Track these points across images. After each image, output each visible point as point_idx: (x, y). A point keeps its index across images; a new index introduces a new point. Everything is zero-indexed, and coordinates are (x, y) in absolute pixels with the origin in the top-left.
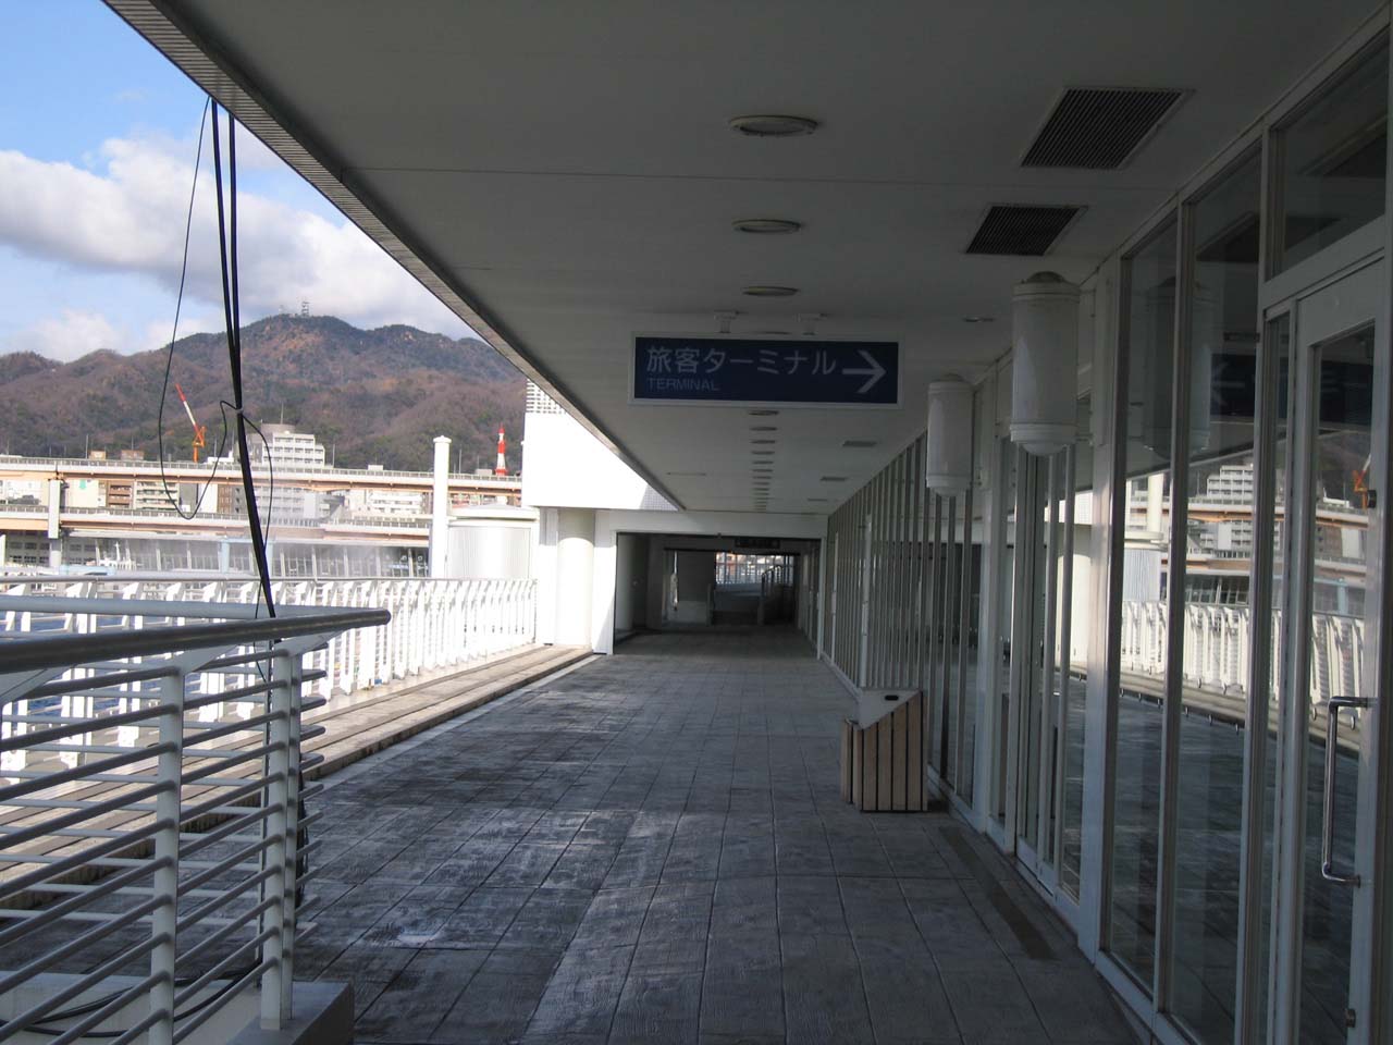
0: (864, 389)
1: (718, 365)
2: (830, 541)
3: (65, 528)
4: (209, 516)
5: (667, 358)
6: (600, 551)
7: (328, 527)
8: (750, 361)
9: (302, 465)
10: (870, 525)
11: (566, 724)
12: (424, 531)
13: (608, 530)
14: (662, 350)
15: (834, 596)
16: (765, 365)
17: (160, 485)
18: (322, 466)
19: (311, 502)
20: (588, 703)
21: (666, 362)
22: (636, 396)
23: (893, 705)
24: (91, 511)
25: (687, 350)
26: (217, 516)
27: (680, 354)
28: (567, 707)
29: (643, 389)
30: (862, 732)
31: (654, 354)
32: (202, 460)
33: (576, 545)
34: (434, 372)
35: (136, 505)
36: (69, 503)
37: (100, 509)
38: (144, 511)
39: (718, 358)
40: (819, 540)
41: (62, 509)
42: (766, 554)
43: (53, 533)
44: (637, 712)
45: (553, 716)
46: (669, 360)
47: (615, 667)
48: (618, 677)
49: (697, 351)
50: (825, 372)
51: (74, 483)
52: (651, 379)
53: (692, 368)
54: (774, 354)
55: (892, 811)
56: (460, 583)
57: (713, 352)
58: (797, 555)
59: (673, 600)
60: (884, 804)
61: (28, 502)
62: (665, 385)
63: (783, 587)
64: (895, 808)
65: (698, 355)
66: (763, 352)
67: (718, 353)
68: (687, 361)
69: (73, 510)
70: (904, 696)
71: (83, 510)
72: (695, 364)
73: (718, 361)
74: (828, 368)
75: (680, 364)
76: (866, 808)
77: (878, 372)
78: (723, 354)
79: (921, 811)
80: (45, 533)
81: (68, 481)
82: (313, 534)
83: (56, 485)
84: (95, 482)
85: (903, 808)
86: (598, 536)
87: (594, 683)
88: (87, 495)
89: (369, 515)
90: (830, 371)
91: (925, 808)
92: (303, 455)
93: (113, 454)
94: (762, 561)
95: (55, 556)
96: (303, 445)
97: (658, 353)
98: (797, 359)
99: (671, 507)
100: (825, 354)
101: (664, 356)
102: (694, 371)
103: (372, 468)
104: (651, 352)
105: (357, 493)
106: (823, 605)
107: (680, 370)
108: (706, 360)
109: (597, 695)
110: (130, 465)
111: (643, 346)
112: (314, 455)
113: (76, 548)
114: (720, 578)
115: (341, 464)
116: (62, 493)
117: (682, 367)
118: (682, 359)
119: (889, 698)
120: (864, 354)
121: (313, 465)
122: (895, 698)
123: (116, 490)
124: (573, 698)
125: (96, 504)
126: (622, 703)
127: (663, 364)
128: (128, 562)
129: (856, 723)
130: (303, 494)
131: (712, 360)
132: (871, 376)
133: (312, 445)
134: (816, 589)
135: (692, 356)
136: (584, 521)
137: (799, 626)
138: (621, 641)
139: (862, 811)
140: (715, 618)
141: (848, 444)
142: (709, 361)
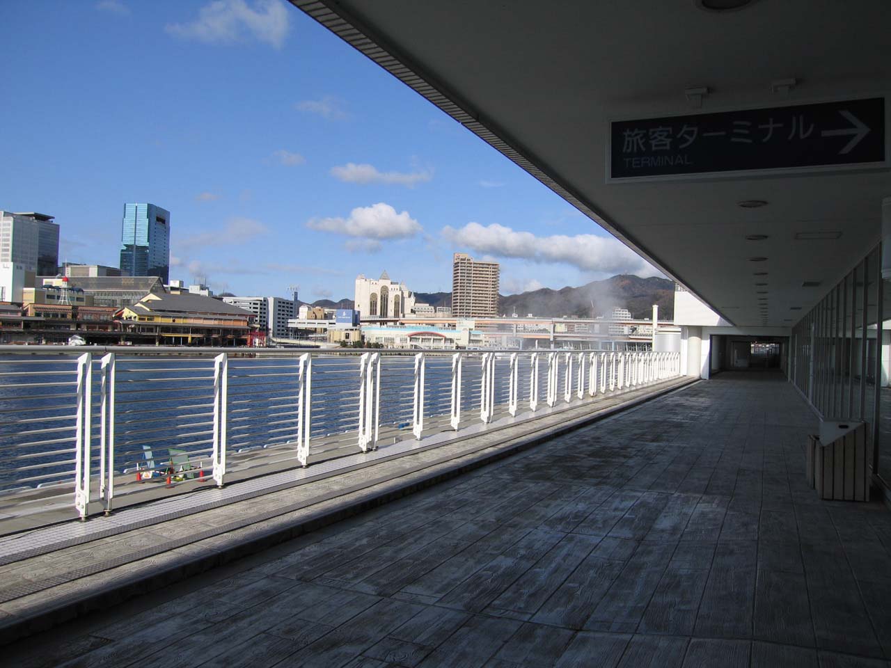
0: (846, 150)
1: (691, 140)
2: (793, 337)
3: (555, 337)
4: (597, 334)
5: (641, 138)
6: (703, 341)
7: (631, 337)
8: (723, 133)
9: (624, 318)
10: (813, 328)
11: (671, 415)
12: (650, 338)
13: (707, 333)
14: (636, 131)
15: (795, 359)
16: (739, 135)
17: (583, 325)
18: (630, 319)
19: (626, 330)
20: (687, 403)
21: (640, 142)
22: (613, 176)
23: (844, 432)
24: (562, 333)
25: (661, 128)
26: (600, 334)
27: (654, 133)
28: (677, 405)
29: (619, 169)
30: (823, 448)
31: (629, 136)
32: (595, 317)
33: (695, 340)
34: (664, 290)
35: (576, 331)
36: (556, 331)
37: (565, 333)
38: (578, 333)
39: (690, 133)
40: (788, 337)
41: (554, 332)
42: (769, 343)
43: (552, 339)
44: (706, 409)
45: (669, 410)
46: (644, 140)
47: (708, 385)
48: (706, 389)
49: (670, 129)
50: (802, 136)
51: (558, 325)
52: (627, 160)
53: (665, 145)
54: (748, 124)
55: (844, 500)
56: (658, 353)
57: (685, 128)
58: (780, 344)
59: (736, 359)
60: (838, 496)
61: (545, 331)
62: (640, 164)
63: (775, 355)
64: (846, 498)
65: (671, 133)
66: (736, 123)
67: (691, 129)
68: (661, 139)
69: (557, 333)
70: (853, 426)
71: (560, 333)
72: (668, 141)
73: (692, 136)
74: (804, 133)
75: (653, 142)
76: (825, 497)
77: (861, 131)
78: (696, 129)
79: (865, 502)
80: (549, 339)
81: (556, 324)
82: (627, 339)
83: (552, 326)
84: (564, 325)
85: (852, 499)
86: (703, 336)
87: (695, 392)
88: (561, 328)
89: (644, 333)
90: (807, 135)
91: (867, 500)
92: (624, 315)
93: (570, 316)
94: (767, 346)
95: (552, 346)
96: (624, 313)
97: (633, 134)
98: (771, 126)
99: (730, 325)
100: (801, 118)
101: (638, 137)
102: (668, 147)
103: (646, 319)
104: (626, 134)
105: (641, 327)
106: (791, 363)
107: (654, 148)
108: (679, 136)
109: (694, 399)
110: (574, 320)
111: (619, 129)
112: (628, 316)
113: (558, 344)
114: (752, 352)
115: (635, 317)
116: (554, 328)
117: (656, 146)
118: (655, 138)
119: (841, 427)
120: (846, 114)
121: (627, 318)
122: (846, 427)
123: (570, 327)
124: (682, 401)
125: (564, 331)
126: (702, 403)
127: (638, 144)
128: (572, 348)
129: (818, 438)
130: (624, 327)
131: (685, 136)
132: (854, 135)
133: (627, 313)
134: (787, 356)
135: (665, 134)
136: (698, 331)
137: (781, 368)
138: (712, 374)
139: (823, 499)
140: (751, 365)
141: (806, 284)
142: (682, 137)
